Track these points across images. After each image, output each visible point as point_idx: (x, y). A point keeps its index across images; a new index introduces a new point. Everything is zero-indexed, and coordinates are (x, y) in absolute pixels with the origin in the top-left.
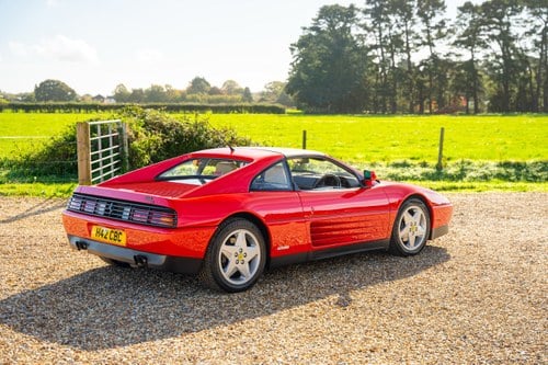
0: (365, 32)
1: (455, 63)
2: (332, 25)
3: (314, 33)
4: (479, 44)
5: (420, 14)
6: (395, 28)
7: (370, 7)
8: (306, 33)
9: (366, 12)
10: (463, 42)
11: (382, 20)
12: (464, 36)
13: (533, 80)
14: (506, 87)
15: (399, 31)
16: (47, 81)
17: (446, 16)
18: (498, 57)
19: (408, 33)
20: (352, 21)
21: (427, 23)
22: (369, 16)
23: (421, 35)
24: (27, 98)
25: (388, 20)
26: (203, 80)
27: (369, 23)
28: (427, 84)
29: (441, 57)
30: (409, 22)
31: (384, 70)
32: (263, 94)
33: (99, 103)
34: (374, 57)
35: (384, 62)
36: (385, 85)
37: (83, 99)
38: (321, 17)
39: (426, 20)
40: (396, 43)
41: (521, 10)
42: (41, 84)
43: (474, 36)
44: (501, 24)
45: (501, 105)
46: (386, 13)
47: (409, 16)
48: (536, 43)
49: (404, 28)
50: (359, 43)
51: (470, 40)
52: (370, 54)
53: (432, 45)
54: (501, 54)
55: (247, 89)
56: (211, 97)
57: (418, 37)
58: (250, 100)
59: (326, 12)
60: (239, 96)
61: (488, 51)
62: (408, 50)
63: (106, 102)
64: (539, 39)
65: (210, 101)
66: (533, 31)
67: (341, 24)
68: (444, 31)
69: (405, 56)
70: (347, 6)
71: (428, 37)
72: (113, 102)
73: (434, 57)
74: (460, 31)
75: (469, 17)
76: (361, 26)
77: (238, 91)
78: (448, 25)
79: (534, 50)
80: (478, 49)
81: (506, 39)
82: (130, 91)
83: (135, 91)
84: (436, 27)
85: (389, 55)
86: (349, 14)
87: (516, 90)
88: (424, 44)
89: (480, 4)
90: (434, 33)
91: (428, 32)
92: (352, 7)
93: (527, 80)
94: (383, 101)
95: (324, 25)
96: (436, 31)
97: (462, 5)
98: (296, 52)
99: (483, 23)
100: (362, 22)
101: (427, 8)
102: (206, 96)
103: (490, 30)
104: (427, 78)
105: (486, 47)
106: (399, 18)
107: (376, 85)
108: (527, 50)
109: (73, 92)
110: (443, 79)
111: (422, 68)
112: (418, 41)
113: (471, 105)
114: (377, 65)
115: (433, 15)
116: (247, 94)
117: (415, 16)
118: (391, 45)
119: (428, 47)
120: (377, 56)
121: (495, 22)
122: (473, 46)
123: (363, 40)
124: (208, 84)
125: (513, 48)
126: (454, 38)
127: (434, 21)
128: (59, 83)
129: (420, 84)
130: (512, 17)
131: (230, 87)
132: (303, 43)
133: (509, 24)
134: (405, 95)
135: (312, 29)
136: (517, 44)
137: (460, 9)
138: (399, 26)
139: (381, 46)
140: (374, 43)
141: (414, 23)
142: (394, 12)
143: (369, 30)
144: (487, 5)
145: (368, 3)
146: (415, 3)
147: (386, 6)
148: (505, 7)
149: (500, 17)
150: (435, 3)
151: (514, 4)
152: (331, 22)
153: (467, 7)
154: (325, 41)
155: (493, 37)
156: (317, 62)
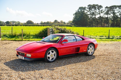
0: (87, 12)
1: (104, 18)
2: (81, 11)
4: (109, 14)
5: (98, 8)
6: (93, 11)
7: (88, 7)
8: (76, 12)
9: (88, 8)
10: (106, 14)
11: (91, 10)
12: (106, 12)
13: (119, 21)
14: (114, 22)
15: (94, 12)
16: (29, 21)
17: (103, 9)
18: (112, 16)
19: (96, 12)
20: (85, 10)
22: (88, 9)
23: (98, 12)
24: (25, 24)
25: (92, 10)
26: (57, 20)
27: (88, 10)
28: (99, 21)
29: (102, 16)
30: (96, 10)
31: (91, 19)
32: (68, 23)
33: (38, 24)
34: (89, 16)
35: (91, 17)
36: (91, 21)
37: (35, 24)
38: (79, 9)
39: (99, 10)
40: (93, 14)
41: (117, 8)
42: (28, 21)
43: (108, 13)
44: (113, 10)
45: (113, 25)
46: (91, 8)
47: (96, 9)
48: (120, 14)
49: (95, 11)
50: (86, 14)
51: (107, 13)
52: (88, 16)
53: (100, 14)
54: (113, 16)
55: (65, 22)
56: (58, 23)
57: (97, 13)
58: (65, 24)
59: (80, 8)
60: (63, 23)
61: (110, 15)
63: (39, 24)
64: (120, 13)
65: (58, 24)
66: (119, 12)
67: (83, 10)
68: (102, 12)
69: (95, 16)
70: (84, 7)
71: (99, 13)
72: (40, 24)
73: (100, 16)
74: (105, 12)
75: (107, 9)
76: (87, 11)
77: (63, 22)
78: (103, 11)
79: (119, 15)
80: (109, 15)
81: (114, 13)
82: (43, 22)
83: (44, 22)
84: (101, 11)
85: (92, 16)
86: (84, 8)
87: (116, 22)
88: (99, 14)
89: (109, 7)
90: (100, 12)
91: (99, 12)
92: (85, 7)
93: (118, 21)
94: (91, 25)
95: (80, 11)
96: (101, 12)
97: (106, 7)
98: (74, 15)
99: (110, 10)
100: (87, 10)
101: (99, 7)
102: (57, 23)
103: (111, 11)
104: (99, 20)
106: (94, 9)
107: (89, 22)
108: (118, 15)
109: (33, 22)
110: (102, 21)
111: (98, 19)
112: (97, 14)
113: (107, 25)
114: (89, 18)
115: (100, 9)
116: (65, 23)
117: (97, 9)
118: (92, 14)
119: (99, 15)
120: (90, 16)
121: (112, 10)
122: (108, 15)
123: (87, 13)
124: (57, 21)
125: (115, 15)
126: (104, 13)
127: (100, 10)
128: (31, 21)
129: (98, 21)
130: (115, 9)
131: (62, 22)
132: (76, 14)
133: (114, 10)
134: (95, 23)
135: (77, 11)
136: (116, 14)
137: (105, 8)
138: (94, 11)
139: (90, 14)
140: (89, 14)
141: (97, 10)
142: (93, 8)
143: (88, 11)
144: (110, 7)
145: (88, 6)
146: (97, 7)
147: (91, 7)
148: (114, 7)
149: (113, 9)
150: (101, 7)
151: (115, 7)
152: (81, 10)
153: (107, 7)
154: (80, 13)
155: (111, 13)
156: (78, 17)
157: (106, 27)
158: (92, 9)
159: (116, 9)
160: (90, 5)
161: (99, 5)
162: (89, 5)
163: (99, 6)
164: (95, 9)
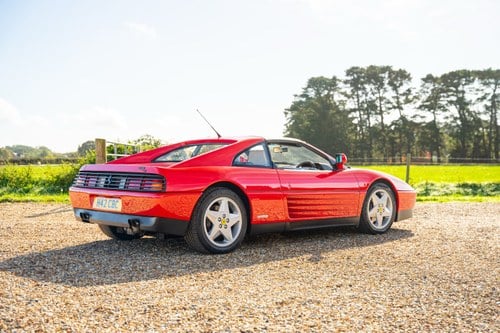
0: (345, 98)
2: (318, 93)
3: (304, 99)
4: (440, 108)
5: (390, 84)
6: (370, 95)
7: (349, 78)
8: (297, 99)
9: (346, 82)
10: (426, 107)
11: (360, 89)
12: (427, 101)
13: (486, 138)
14: (463, 143)
15: (374, 98)
16: (88, 142)
18: (456, 119)
19: (381, 99)
20: (334, 90)
21: (397, 91)
22: (349, 85)
23: (392, 100)
24: (73, 155)
25: (364, 89)
27: (349, 91)
28: (398, 141)
29: (409, 119)
30: (381, 91)
31: (361, 129)
34: (353, 118)
35: (362, 123)
36: (362, 141)
38: (309, 86)
39: (395, 88)
40: (370, 108)
41: (473, 81)
42: (84, 144)
43: (436, 101)
44: (457, 91)
45: (459, 157)
46: (362, 84)
47: (382, 84)
48: (487, 108)
49: (377, 95)
50: (341, 107)
51: (432, 104)
52: (350, 116)
53: (401, 108)
54: (458, 116)
57: (389, 102)
59: (313, 83)
61: (447, 114)
62: (381, 113)
64: (489, 104)
66: (484, 98)
67: (326, 92)
68: (410, 97)
69: (379, 117)
70: (331, 78)
71: (398, 102)
73: (403, 118)
74: (424, 97)
75: (431, 86)
76: (342, 93)
78: (414, 93)
79: (485, 113)
80: (439, 112)
81: (462, 104)
84: (404, 94)
85: (366, 116)
86: (332, 84)
87: (472, 145)
88: (394, 107)
89: (439, 76)
91: (398, 98)
92: (334, 78)
93: (481, 137)
94: (361, 155)
95: (312, 93)
96: (404, 98)
97: (425, 76)
98: (289, 116)
99: (443, 91)
100: (343, 90)
101: (396, 79)
103: (448, 96)
104: (397, 135)
105: (445, 110)
106: (373, 87)
107: (355, 141)
108: (479, 113)
110: (410, 136)
111: (393, 128)
112: (390, 106)
113: (435, 157)
114: (356, 125)
115: (401, 84)
117: (386, 86)
118: (367, 109)
119: (397, 110)
120: (356, 118)
121: (451, 91)
122: (435, 110)
123: (344, 105)
125: (468, 111)
126: (419, 103)
127: (402, 90)
129: (392, 140)
130: (466, 87)
132: (294, 108)
133: (463, 92)
134: (380, 149)
135: (302, 96)
136: (471, 108)
137: (423, 79)
138: (373, 94)
139: (359, 110)
140: (353, 107)
141: (385, 91)
142: (369, 82)
143: (349, 97)
144: (445, 78)
145: (348, 75)
146: (386, 75)
147: (362, 77)
148: (460, 78)
149: (456, 86)
150: (403, 75)
151: (467, 76)
152: (318, 90)
153: (429, 79)
154: (313, 106)
155: (451, 102)
156: (307, 123)
157: (431, 163)
158: (366, 86)
159: (470, 86)
160: (357, 68)
161: (395, 68)
162: (353, 68)
163: (394, 72)
164: (380, 84)
